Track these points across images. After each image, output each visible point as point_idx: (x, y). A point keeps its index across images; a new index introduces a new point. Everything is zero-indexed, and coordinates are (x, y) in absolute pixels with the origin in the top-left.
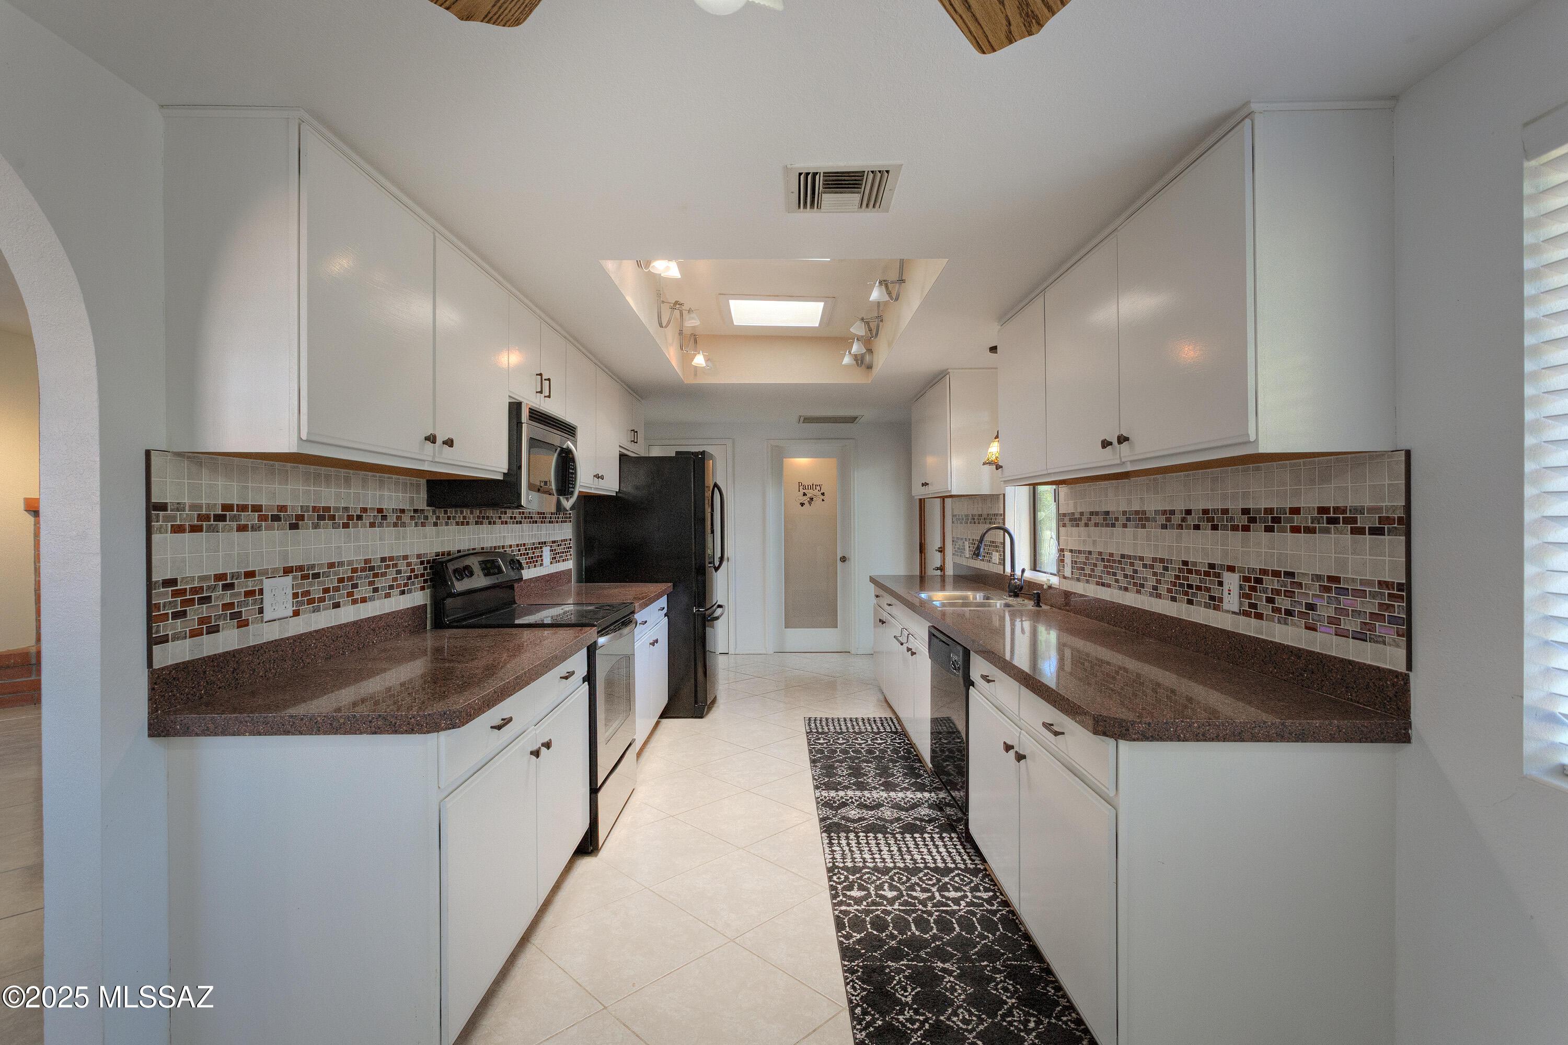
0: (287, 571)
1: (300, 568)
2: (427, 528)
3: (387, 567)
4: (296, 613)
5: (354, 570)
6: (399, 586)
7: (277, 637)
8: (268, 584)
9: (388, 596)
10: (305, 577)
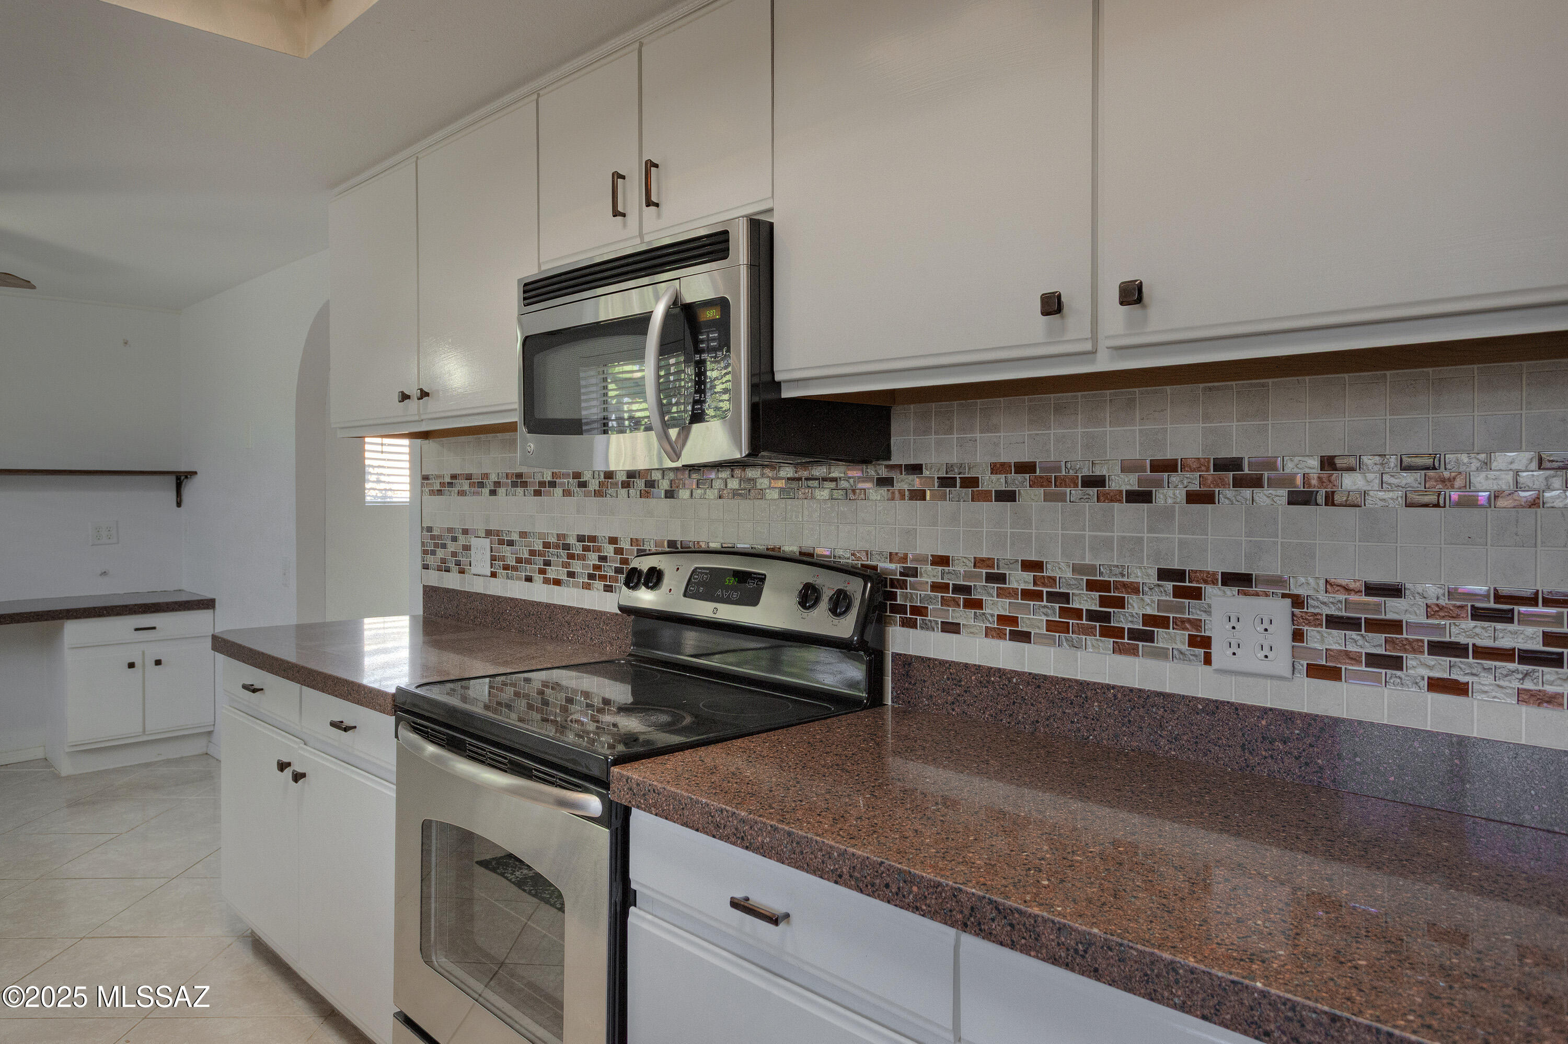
0: (489, 533)
1: (498, 533)
2: (652, 502)
3: (586, 549)
4: (494, 575)
5: (547, 545)
6: (603, 578)
7: (481, 591)
8: (474, 542)
9: (587, 587)
10: (501, 542)
